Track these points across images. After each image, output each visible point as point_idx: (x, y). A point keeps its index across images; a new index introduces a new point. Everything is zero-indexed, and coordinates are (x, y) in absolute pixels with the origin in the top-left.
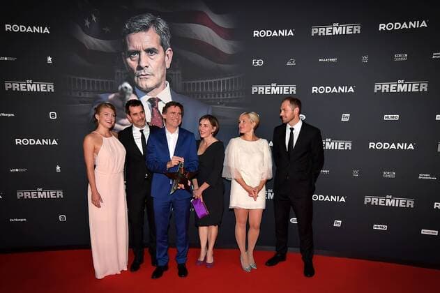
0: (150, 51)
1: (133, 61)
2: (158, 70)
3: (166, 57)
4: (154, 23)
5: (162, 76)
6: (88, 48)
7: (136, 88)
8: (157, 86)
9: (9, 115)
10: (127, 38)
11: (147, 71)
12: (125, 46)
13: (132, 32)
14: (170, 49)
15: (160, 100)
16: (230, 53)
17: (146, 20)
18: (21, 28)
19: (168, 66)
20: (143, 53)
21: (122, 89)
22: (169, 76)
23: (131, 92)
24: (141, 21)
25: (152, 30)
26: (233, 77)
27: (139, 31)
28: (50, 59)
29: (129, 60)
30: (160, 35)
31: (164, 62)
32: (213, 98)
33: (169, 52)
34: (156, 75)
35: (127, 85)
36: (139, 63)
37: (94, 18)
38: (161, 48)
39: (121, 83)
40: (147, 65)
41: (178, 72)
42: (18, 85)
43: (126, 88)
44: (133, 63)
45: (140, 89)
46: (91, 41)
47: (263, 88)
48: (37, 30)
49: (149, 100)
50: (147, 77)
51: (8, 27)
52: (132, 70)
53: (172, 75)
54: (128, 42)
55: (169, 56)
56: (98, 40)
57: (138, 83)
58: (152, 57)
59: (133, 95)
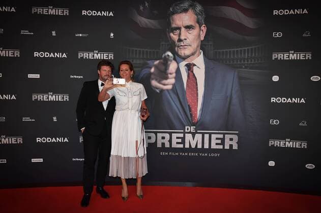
0: (188, 27)
1: (175, 35)
2: (194, 42)
3: (201, 32)
4: (192, 6)
5: (198, 47)
6: (141, 26)
7: (176, 56)
8: (193, 54)
9: (80, 77)
10: (171, 18)
11: (186, 43)
12: (169, 24)
13: (175, 14)
14: (204, 25)
15: (195, 65)
16: (253, 27)
17: (186, 4)
19: (202, 38)
20: (183, 29)
21: (165, 57)
22: (203, 46)
23: (172, 59)
24: (182, 5)
25: (190, 12)
26: (257, 47)
27: (180, 12)
28: (112, 35)
29: (172, 35)
30: (196, 15)
31: (199, 36)
32: (239, 63)
33: (204, 28)
34: (193, 46)
35: (170, 54)
36: (179, 36)
37: (147, 4)
38: (197, 25)
39: (165, 52)
40: (186, 38)
41: (211, 43)
42: (87, 54)
43: (168, 55)
44: (174, 37)
45: (180, 56)
46: (144, 21)
47: (282, 55)
48: (104, 13)
49: (187, 65)
50: (186, 47)
51: (84, 13)
52: (174, 42)
53: (205, 45)
54: (172, 22)
55: (204, 31)
56: (149, 20)
57: (178, 52)
58: (190, 32)
59: (173, 61)
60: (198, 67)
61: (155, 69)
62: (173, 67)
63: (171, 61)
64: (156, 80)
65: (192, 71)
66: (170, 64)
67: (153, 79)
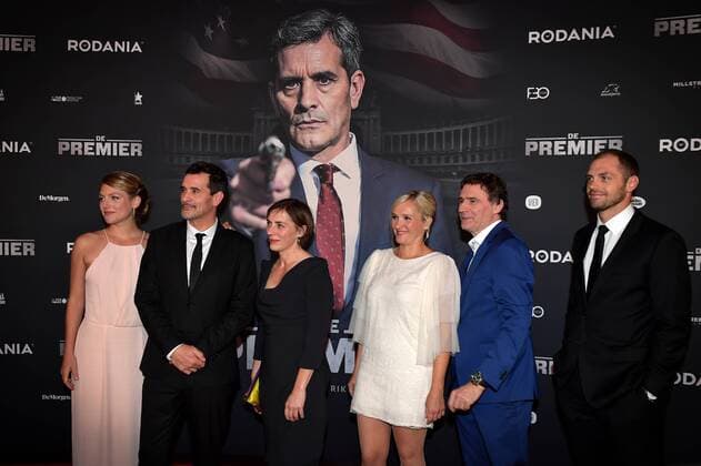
0: (322, 78)
1: (289, 96)
2: (335, 114)
3: (352, 88)
4: (331, 26)
5: (343, 124)
6: (208, 76)
7: (292, 147)
8: (332, 143)
9: (61, 199)
10: (280, 54)
11: (315, 115)
12: (276, 69)
13: (290, 44)
14: (358, 72)
15: (336, 169)
16: (479, 76)
17: (316, 21)
18: (95, 46)
19: (355, 104)
20: (308, 83)
21: (265, 149)
22: (357, 123)
23: (282, 154)
24: (307, 24)
25: (326, 40)
26: (486, 123)
27: (302, 41)
28: (139, 97)
29: (281, 95)
30: (341, 47)
31: (347, 97)
32: (443, 163)
33: (359, 79)
34: (332, 122)
35: (276, 142)
36: (299, 100)
37: (222, 22)
38: (343, 71)
39: (265, 139)
40: (315, 103)
41: (375, 115)
42: (80, 144)
43: (273, 146)
44: (288, 101)
45: (300, 148)
46: (214, 64)
47: (550, 144)
48: (121, 47)
49: (316, 170)
50: (314, 125)
51: (72, 45)
52: (286, 114)
53: (363, 120)
54: (281, 63)
55: (358, 85)
56: (228, 62)
57: (296, 137)
58: (325, 89)
59: (285, 160)
60: (345, 174)
61: (240, 178)
62: (283, 173)
63: (280, 159)
64: (244, 205)
65: (331, 185)
66: (277, 167)
67: (236, 204)
